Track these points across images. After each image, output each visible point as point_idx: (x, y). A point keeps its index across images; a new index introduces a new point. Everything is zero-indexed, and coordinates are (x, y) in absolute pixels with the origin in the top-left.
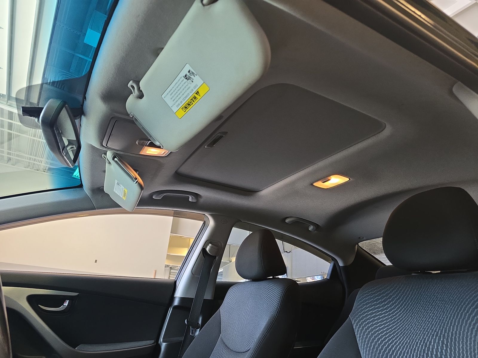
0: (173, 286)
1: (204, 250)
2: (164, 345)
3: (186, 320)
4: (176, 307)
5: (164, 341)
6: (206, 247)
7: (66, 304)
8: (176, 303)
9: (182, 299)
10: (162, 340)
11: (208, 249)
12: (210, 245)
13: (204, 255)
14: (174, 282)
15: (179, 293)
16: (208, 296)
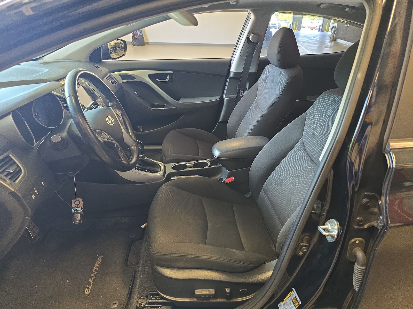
0: (229, 64)
1: (248, 38)
2: (226, 99)
3: (237, 86)
4: (231, 78)
5: (226, 97)
6: (250, 36)
7: (168, 77)
8: (231, 75)
9: (235, 73)
10: (225, 96)
11: (250, 38)
12: (252, 34)
13: (249, 42)
14: (229, 61)
15: (233, 69)
16: (253, 69)
